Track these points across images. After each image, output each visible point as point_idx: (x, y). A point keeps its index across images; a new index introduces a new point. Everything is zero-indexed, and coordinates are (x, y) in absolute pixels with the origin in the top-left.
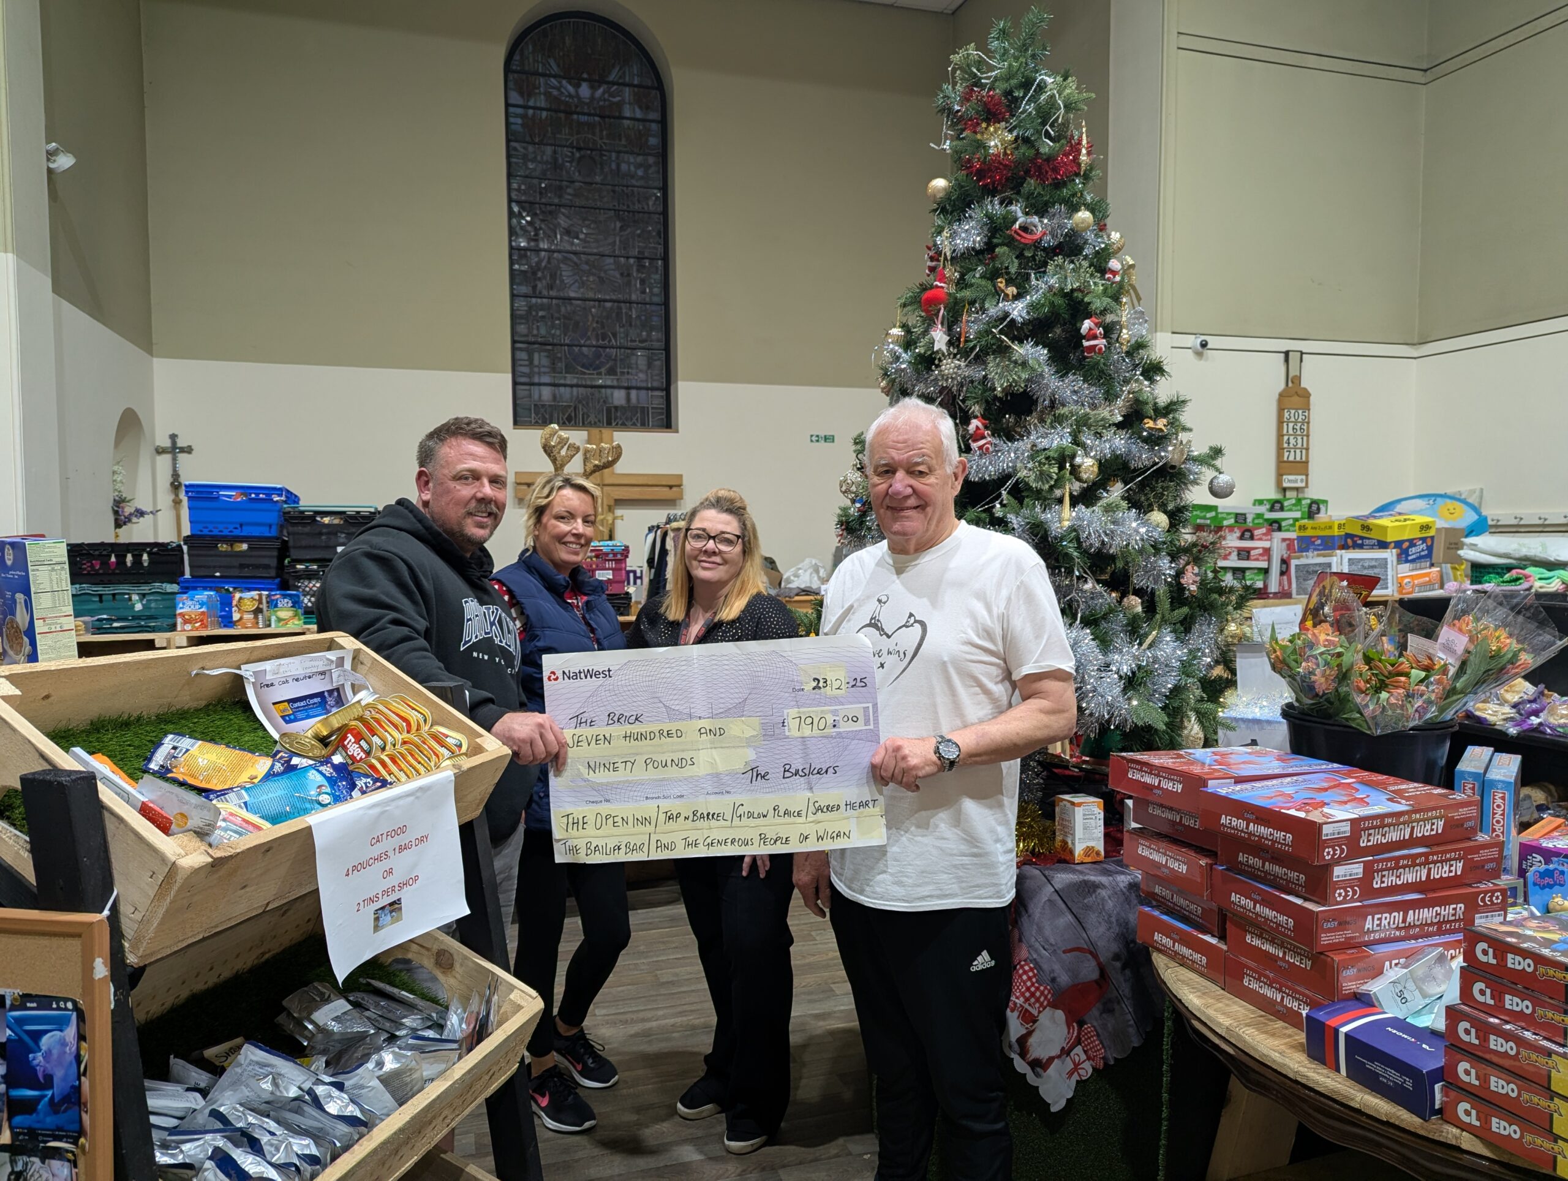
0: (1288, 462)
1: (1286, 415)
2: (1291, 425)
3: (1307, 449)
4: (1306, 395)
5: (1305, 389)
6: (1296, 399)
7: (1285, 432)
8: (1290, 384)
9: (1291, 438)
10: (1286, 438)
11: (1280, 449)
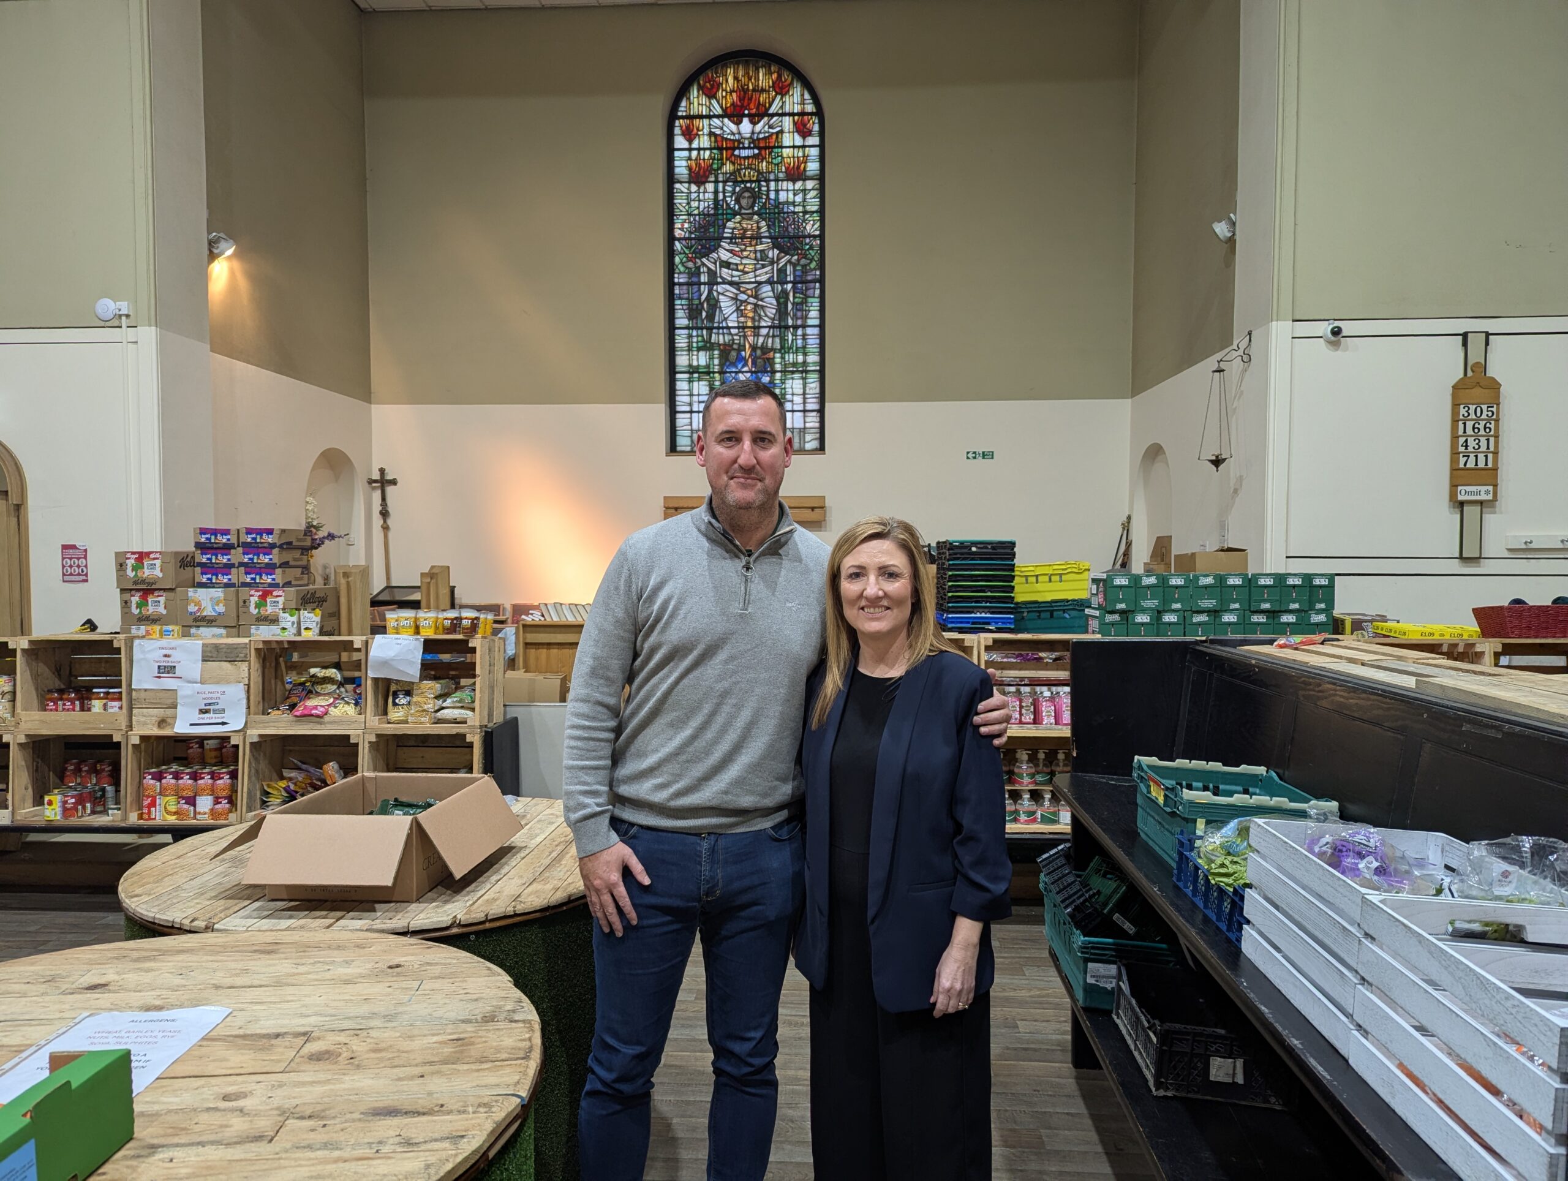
0: (1465, 469)
1: (1463, 411)
2: (1470, 424)
3: (1496, 453)
4: (1494, 386)
5: (1493, 379)
6: (1477, 391)
7: (1461, 432)
8: (1470, 374)
9: (1471, 441)
10: (1462, 440)
11: (1455, 454)
